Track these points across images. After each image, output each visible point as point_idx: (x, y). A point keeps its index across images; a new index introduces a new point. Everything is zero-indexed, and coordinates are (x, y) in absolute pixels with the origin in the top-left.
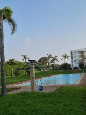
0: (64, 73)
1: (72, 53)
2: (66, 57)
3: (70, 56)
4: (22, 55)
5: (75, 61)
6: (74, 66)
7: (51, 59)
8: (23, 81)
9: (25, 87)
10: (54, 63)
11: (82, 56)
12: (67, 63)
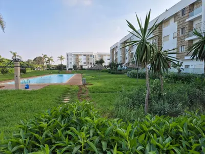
0: (59, 73)
1: (68, 55)
2: (61, 58)
3: (66, 58)
4: (11, 52)
5: (71, 63)
6: (69, 67)
7: (47, 59)
8: (10, 79)
9: (11, 86)
10: (49, 63)
11: (77, 59)
12: (62, 65)
